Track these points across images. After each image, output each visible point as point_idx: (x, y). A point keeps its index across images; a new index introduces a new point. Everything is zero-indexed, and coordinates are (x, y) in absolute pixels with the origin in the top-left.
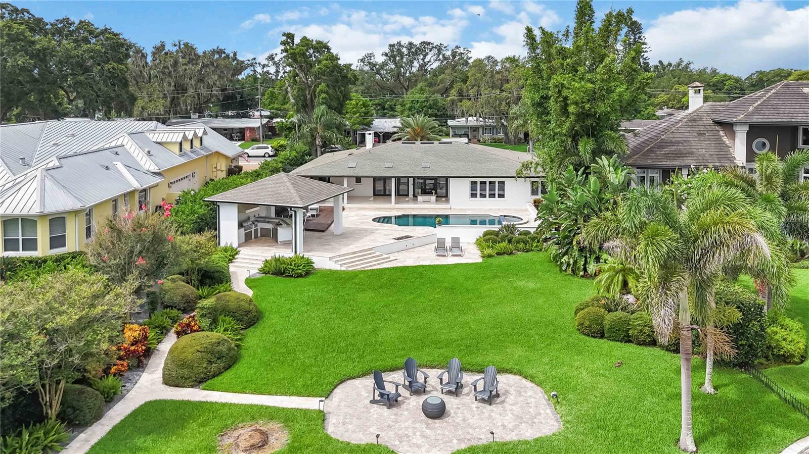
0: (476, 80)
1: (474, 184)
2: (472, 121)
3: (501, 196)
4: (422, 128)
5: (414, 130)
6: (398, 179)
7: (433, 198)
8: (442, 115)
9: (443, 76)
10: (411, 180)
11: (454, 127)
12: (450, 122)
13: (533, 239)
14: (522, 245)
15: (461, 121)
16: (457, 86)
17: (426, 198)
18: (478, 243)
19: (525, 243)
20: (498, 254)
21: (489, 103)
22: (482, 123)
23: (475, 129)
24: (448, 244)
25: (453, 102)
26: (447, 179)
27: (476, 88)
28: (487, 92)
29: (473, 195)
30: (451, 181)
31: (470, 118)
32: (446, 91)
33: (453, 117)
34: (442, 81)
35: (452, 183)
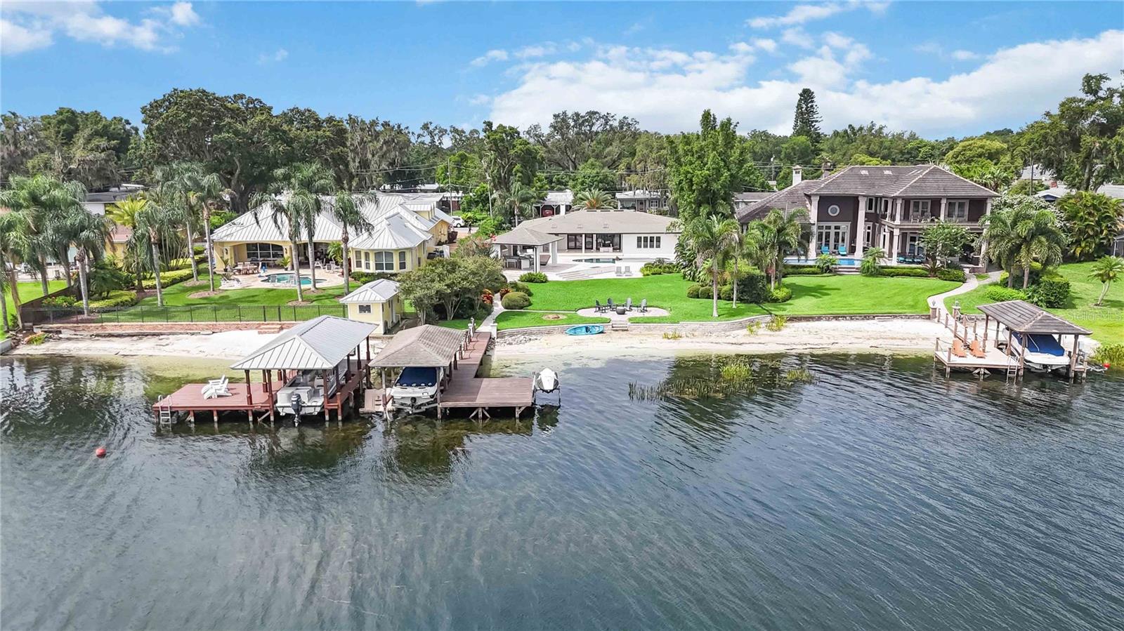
0: (643, 156)
1: (639, 239)
2: (640, 194)
3: (658, 246)
4: (597, 200)
5: (590, 202)
6: (586, 235)
7: (611, 249)
8: (612, 189)
9: (611, 148)
10: (595, 236)
11: (622, 200)
12: (618, 195)
13: (674, 266)
14: (667, 269)
15: (629, 195)
16: (624, 161)
17: (606, 249)
18: (642, 270)
19: (669, 268)
20: (653, 274)
21: (654, 178)
22: (648, 196)
23: (641, 202)
24: (623, 270)
25: (622, 177)
26: (620, 235)
27: (643, 163)
28: (652, 167)
29: (639, 246)
30: (624, 236)
31: (638, 192)
32: (613, 165)
33: (620, 190)
34: (609, 154)
35: (624, 238)
